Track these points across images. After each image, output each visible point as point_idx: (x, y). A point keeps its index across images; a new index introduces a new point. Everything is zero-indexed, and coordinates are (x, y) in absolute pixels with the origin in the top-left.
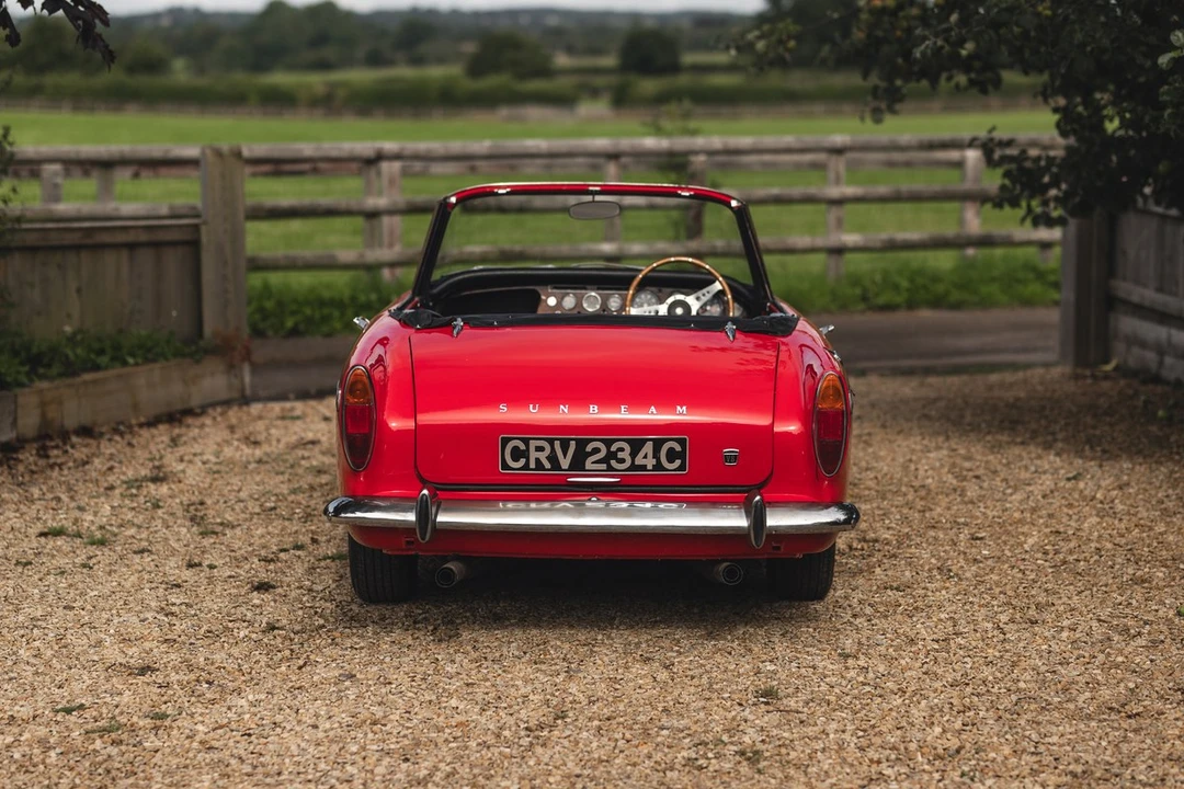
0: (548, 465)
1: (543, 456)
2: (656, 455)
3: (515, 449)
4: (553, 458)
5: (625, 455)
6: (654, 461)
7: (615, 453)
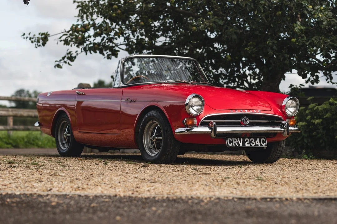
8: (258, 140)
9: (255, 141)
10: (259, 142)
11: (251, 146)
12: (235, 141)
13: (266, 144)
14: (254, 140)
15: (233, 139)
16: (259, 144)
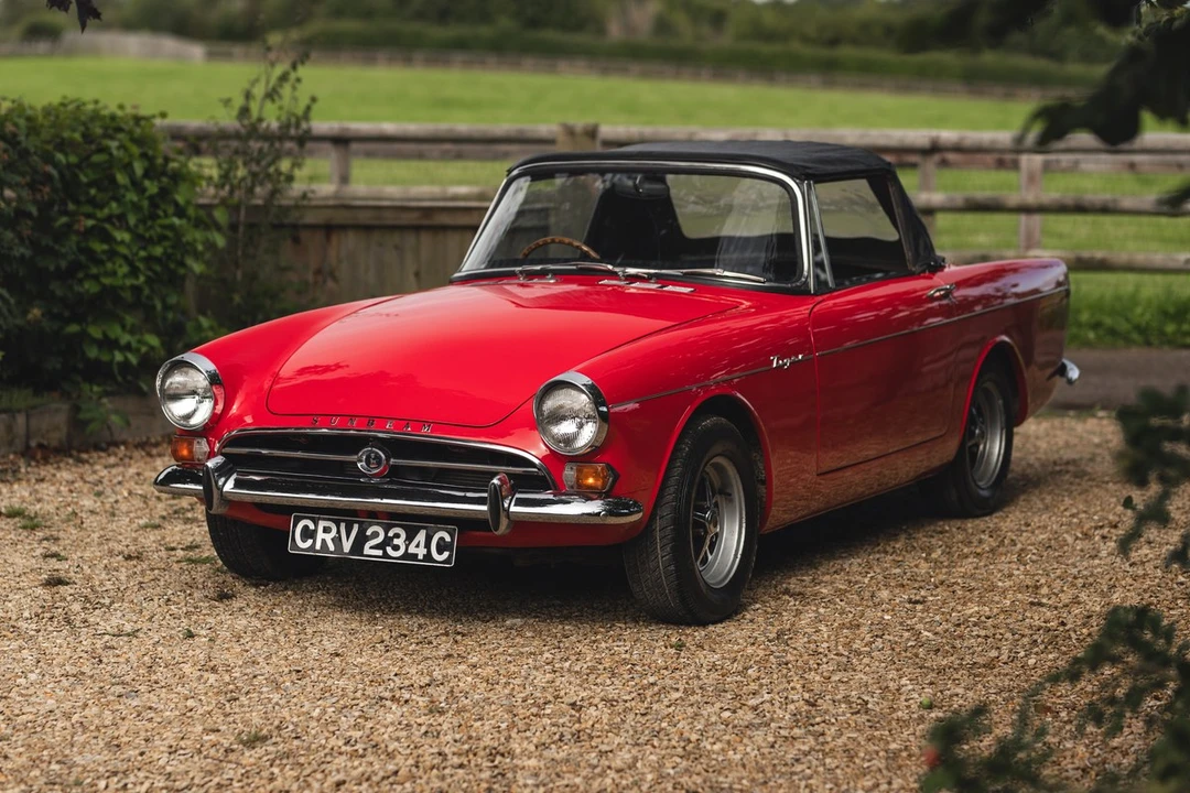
8: (421, 537)
9: (410, 539)
10: (422, 544)
11: (385, 555)
12: (326, 530)
13: (450, 556)
14: (403, 535)
15: (322, 524)
16: (421, 552)
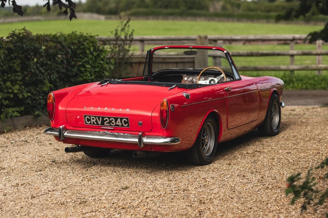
0: (96, 123)
1: (94, 121)
2: (121, 122)
3: (88, 118)
4: (96, 121)
5: (114, 121)
6: (121, 124)
7: (111, 121)
